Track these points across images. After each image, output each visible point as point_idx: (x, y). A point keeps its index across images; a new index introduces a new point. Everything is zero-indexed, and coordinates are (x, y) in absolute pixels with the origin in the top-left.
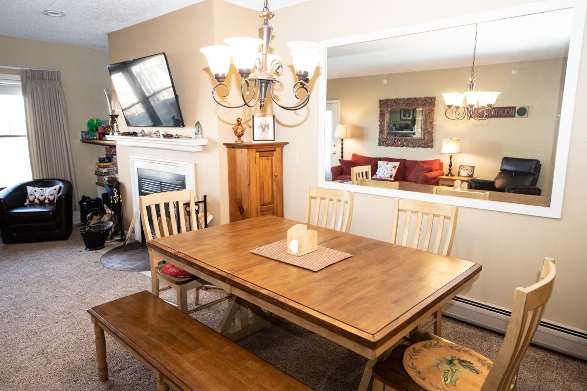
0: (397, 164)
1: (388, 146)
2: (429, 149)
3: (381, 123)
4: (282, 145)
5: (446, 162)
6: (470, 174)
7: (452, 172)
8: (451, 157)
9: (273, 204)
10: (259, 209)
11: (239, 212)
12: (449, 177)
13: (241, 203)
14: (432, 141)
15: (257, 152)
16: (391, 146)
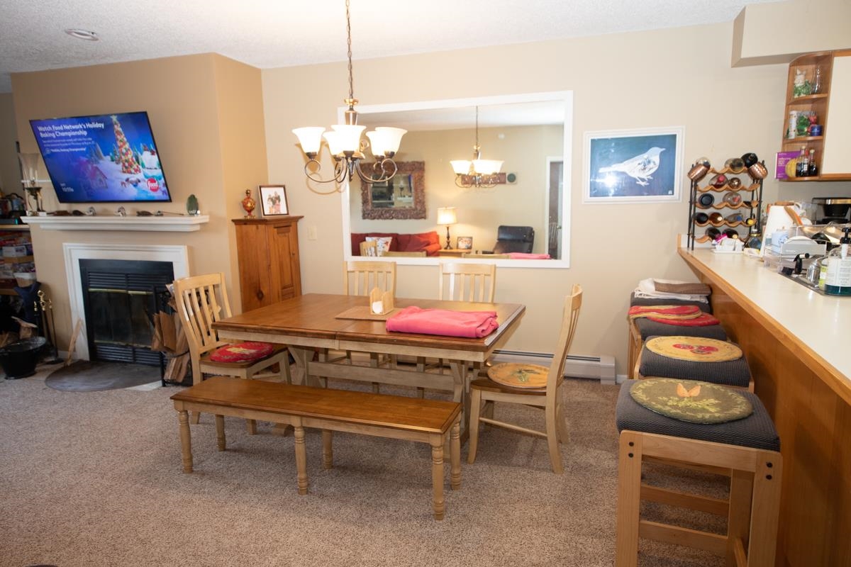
0: (389, 239)
1: (374, 219)
2: (422, 220)
3: (364, 191)
4: (297, 219)
5: (442, 234)
6: (470, 245)
7: (450, 244)
8: (448, 228)
9: (293, 286)
10: (280, 293)
11: (256, 299)
12: (448, 250)
13: (260, 287)
14: (425, 211)
15: (275, 228)
16: (378, 219)
